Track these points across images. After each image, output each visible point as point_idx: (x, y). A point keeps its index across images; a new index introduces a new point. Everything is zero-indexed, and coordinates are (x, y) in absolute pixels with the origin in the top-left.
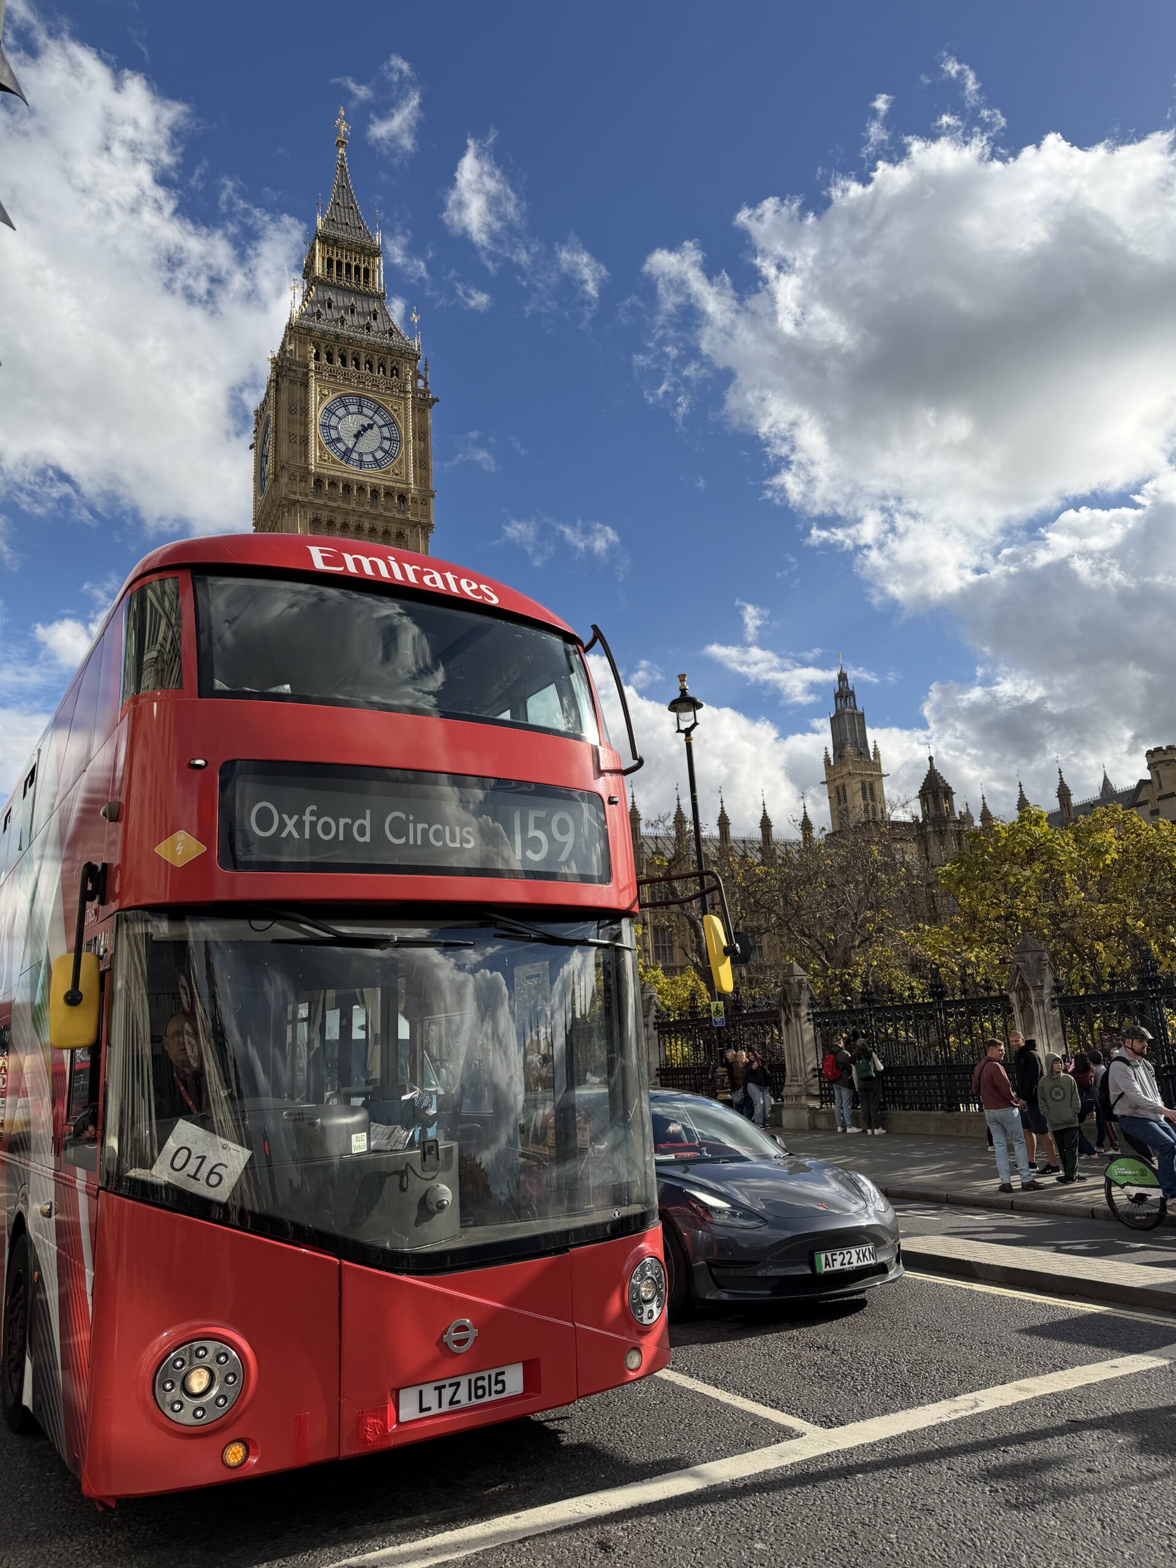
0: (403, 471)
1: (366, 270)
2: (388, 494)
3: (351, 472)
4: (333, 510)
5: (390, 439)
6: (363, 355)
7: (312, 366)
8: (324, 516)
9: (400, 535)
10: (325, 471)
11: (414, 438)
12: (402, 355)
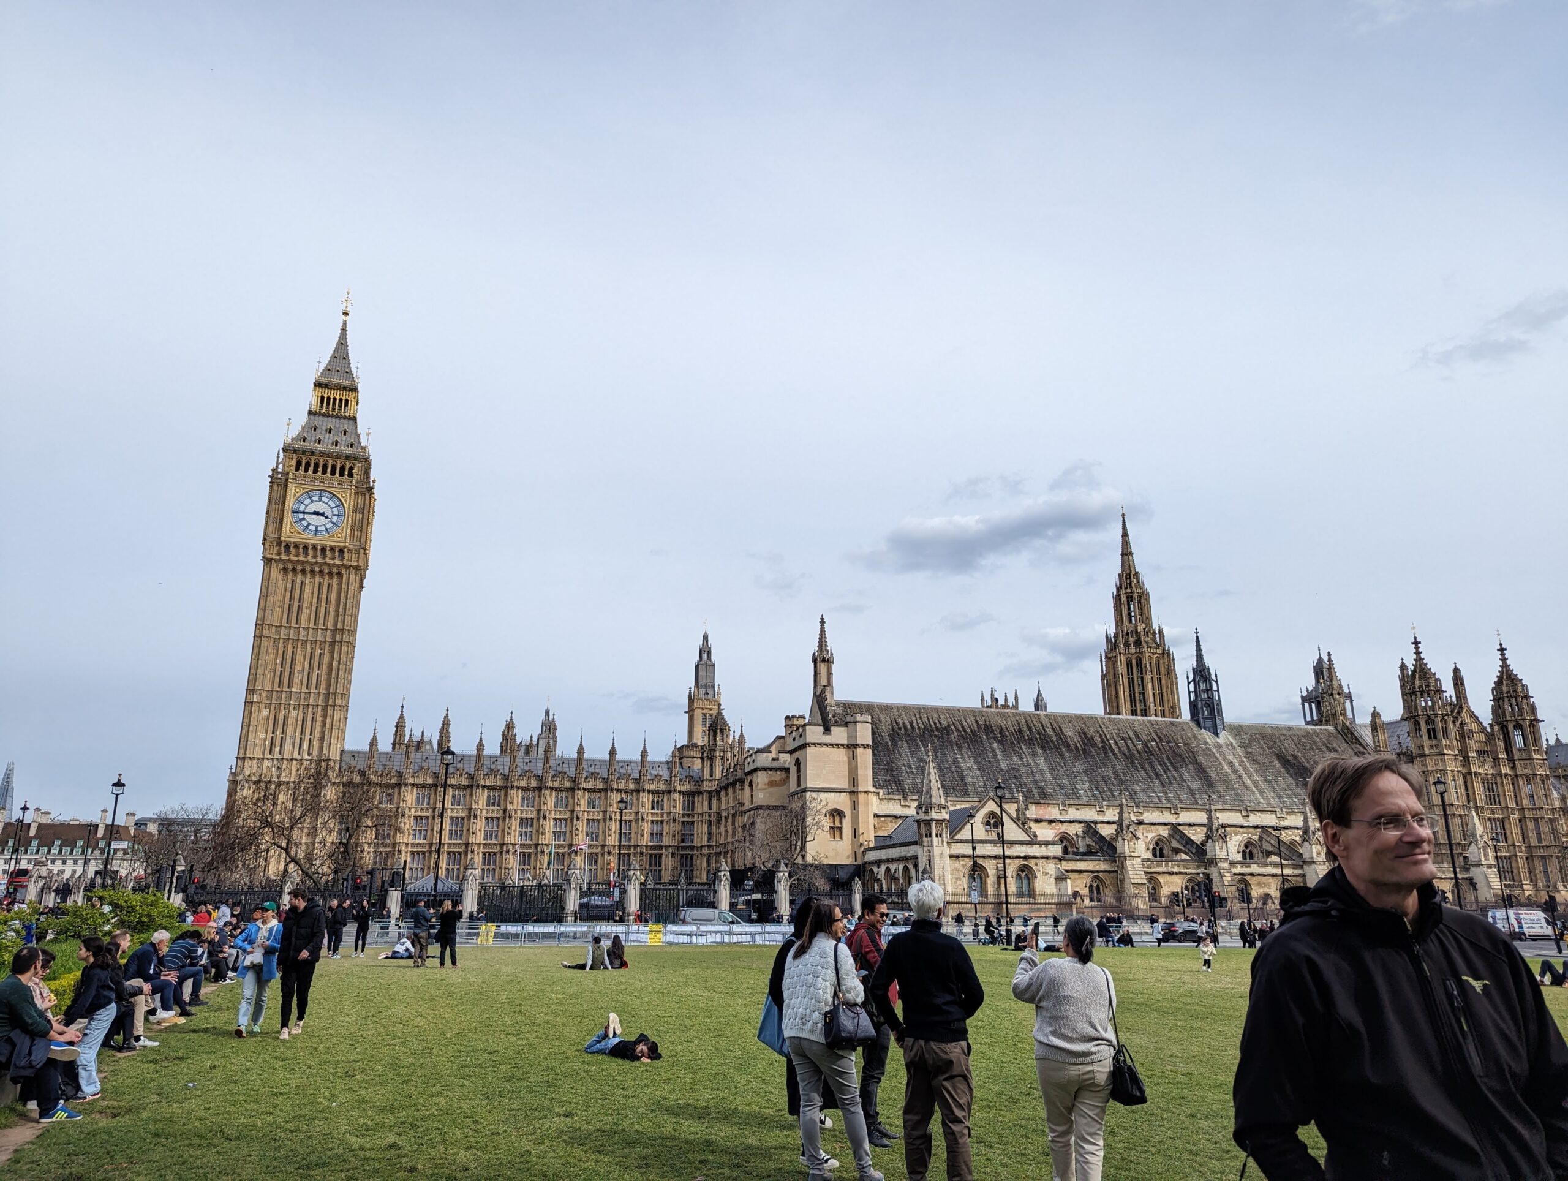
0: (344, 535)
1: (347, 401)
2: (332, 549)
3: (309, 538)
4: (294, 562)
5: (338, 515)
6: (330, 461)
7: (291, 475)
8: (290, 567)
9: (339, 574)
10: (292, 540)
11: (355, 512)
12: (356, 459)
